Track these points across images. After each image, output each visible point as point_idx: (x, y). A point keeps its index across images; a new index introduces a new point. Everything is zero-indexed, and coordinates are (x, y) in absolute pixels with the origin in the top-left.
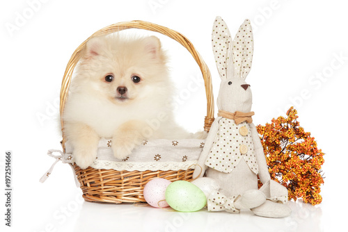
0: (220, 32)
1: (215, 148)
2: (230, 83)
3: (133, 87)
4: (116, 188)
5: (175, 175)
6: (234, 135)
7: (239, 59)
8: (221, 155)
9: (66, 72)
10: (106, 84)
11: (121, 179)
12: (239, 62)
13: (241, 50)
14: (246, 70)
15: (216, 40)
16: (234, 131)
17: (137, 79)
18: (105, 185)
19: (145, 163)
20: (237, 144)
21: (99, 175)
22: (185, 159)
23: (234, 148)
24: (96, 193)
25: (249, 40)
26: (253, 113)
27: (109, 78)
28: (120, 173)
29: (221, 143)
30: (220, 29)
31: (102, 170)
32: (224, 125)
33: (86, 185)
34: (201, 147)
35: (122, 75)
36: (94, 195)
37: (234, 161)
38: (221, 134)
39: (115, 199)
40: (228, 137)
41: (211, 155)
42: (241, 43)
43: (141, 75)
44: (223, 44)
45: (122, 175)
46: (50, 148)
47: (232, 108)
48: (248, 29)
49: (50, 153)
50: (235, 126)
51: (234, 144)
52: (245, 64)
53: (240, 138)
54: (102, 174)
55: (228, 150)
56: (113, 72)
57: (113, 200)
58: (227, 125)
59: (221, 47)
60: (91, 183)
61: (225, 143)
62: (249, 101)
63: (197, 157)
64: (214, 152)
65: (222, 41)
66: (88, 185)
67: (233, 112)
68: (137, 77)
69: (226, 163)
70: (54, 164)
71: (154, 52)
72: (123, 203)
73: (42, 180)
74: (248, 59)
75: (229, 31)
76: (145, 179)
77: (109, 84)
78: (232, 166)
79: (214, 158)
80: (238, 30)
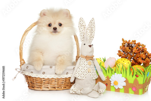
0: (82, 24)
1: (78, 70)
2: (85, 44)
3: (59, 28)
4: (40, 85)
5: (63, 80)
6: (86, 65)
7: (90, 34)
8: (80, 73)
9: (22, 39)
10: (49, 28)
11: (42, 81)
12: (90, 35)
13: (90, 30)
14: (92, 38)
15: (80, 27)
16: (86, 63)
17: (60, 25)
18: (36, 83)
19: (51, 75)
20: (87, 68)
21: (34, 80)
22: (67, 73)
23: (85, 70)
24: (33, 86)
25: (93, 26)
26: (94, 56)
27: (50, 25)
28: (42, 79)
29: (81, 68)
30: (81, 22)
31: (35, 78)
32: (82, 61)
33: (29, 83)
34: (74, 69)
35: (55, 23)
36: (32, 87)
37: (85, 75)
38: (81, 64)
39: (40, 89)
40: (83, 66)
41: (77, 72)
42: (90, 27)
43: (62, 23)
44: (83, 28)
45: (43, 80)
46: (16, 68)
47: (85, 54)
48: (93, 22)
49: (16, 69)
50: (86, 61)
51: (86, 68)
52: (91, 36)
53: (88, 66)
54: (35, 79)
55: (83, 70)
56: (51, 22)
57: (39, 89)
58: (83, 61)
59: (82, 29)
60: (31, 82)
61: (82, 68)
62: (92, 51)
63: (72, 73)
64: (78, 71)
65: (83, 27)
66: (30, 83)
67: (86, 56)
68: (60, 24)
69: (82, 76)
70: (17, 74)
71: (67, 15)
72: (43, 90)
73: (13, 80)
74: (93, 34)
75: (85, 23)
76: (51, 81)
77: (50, 27)
78: (84, 77)
79: (77, 74)
80: (89, 22)
